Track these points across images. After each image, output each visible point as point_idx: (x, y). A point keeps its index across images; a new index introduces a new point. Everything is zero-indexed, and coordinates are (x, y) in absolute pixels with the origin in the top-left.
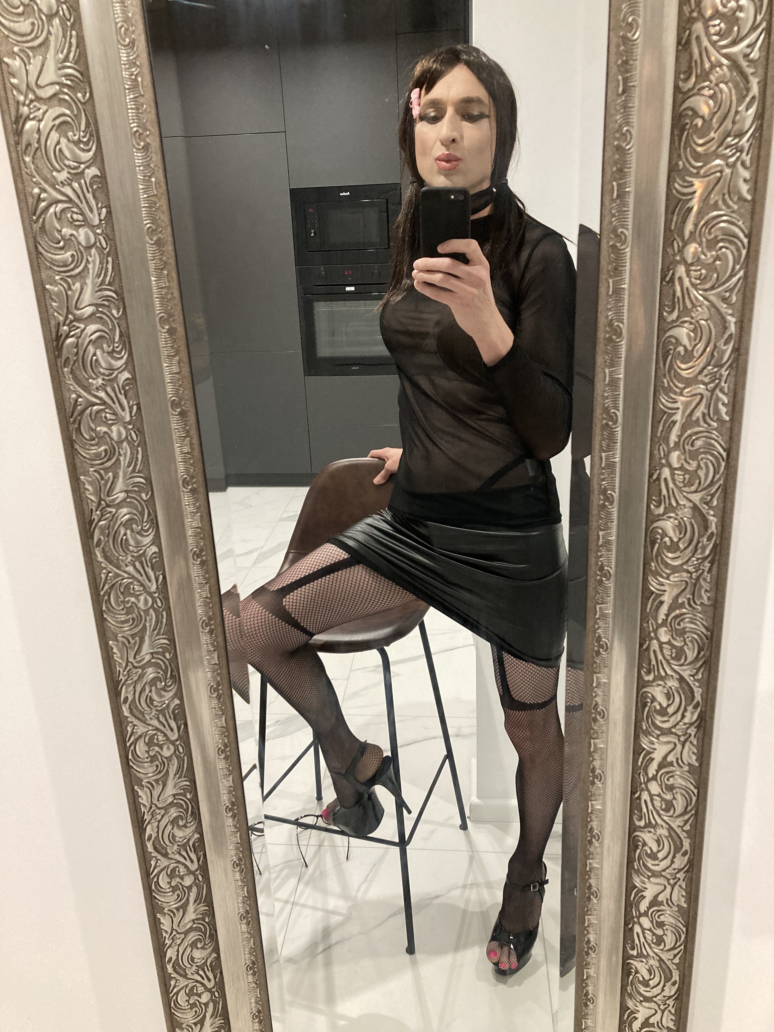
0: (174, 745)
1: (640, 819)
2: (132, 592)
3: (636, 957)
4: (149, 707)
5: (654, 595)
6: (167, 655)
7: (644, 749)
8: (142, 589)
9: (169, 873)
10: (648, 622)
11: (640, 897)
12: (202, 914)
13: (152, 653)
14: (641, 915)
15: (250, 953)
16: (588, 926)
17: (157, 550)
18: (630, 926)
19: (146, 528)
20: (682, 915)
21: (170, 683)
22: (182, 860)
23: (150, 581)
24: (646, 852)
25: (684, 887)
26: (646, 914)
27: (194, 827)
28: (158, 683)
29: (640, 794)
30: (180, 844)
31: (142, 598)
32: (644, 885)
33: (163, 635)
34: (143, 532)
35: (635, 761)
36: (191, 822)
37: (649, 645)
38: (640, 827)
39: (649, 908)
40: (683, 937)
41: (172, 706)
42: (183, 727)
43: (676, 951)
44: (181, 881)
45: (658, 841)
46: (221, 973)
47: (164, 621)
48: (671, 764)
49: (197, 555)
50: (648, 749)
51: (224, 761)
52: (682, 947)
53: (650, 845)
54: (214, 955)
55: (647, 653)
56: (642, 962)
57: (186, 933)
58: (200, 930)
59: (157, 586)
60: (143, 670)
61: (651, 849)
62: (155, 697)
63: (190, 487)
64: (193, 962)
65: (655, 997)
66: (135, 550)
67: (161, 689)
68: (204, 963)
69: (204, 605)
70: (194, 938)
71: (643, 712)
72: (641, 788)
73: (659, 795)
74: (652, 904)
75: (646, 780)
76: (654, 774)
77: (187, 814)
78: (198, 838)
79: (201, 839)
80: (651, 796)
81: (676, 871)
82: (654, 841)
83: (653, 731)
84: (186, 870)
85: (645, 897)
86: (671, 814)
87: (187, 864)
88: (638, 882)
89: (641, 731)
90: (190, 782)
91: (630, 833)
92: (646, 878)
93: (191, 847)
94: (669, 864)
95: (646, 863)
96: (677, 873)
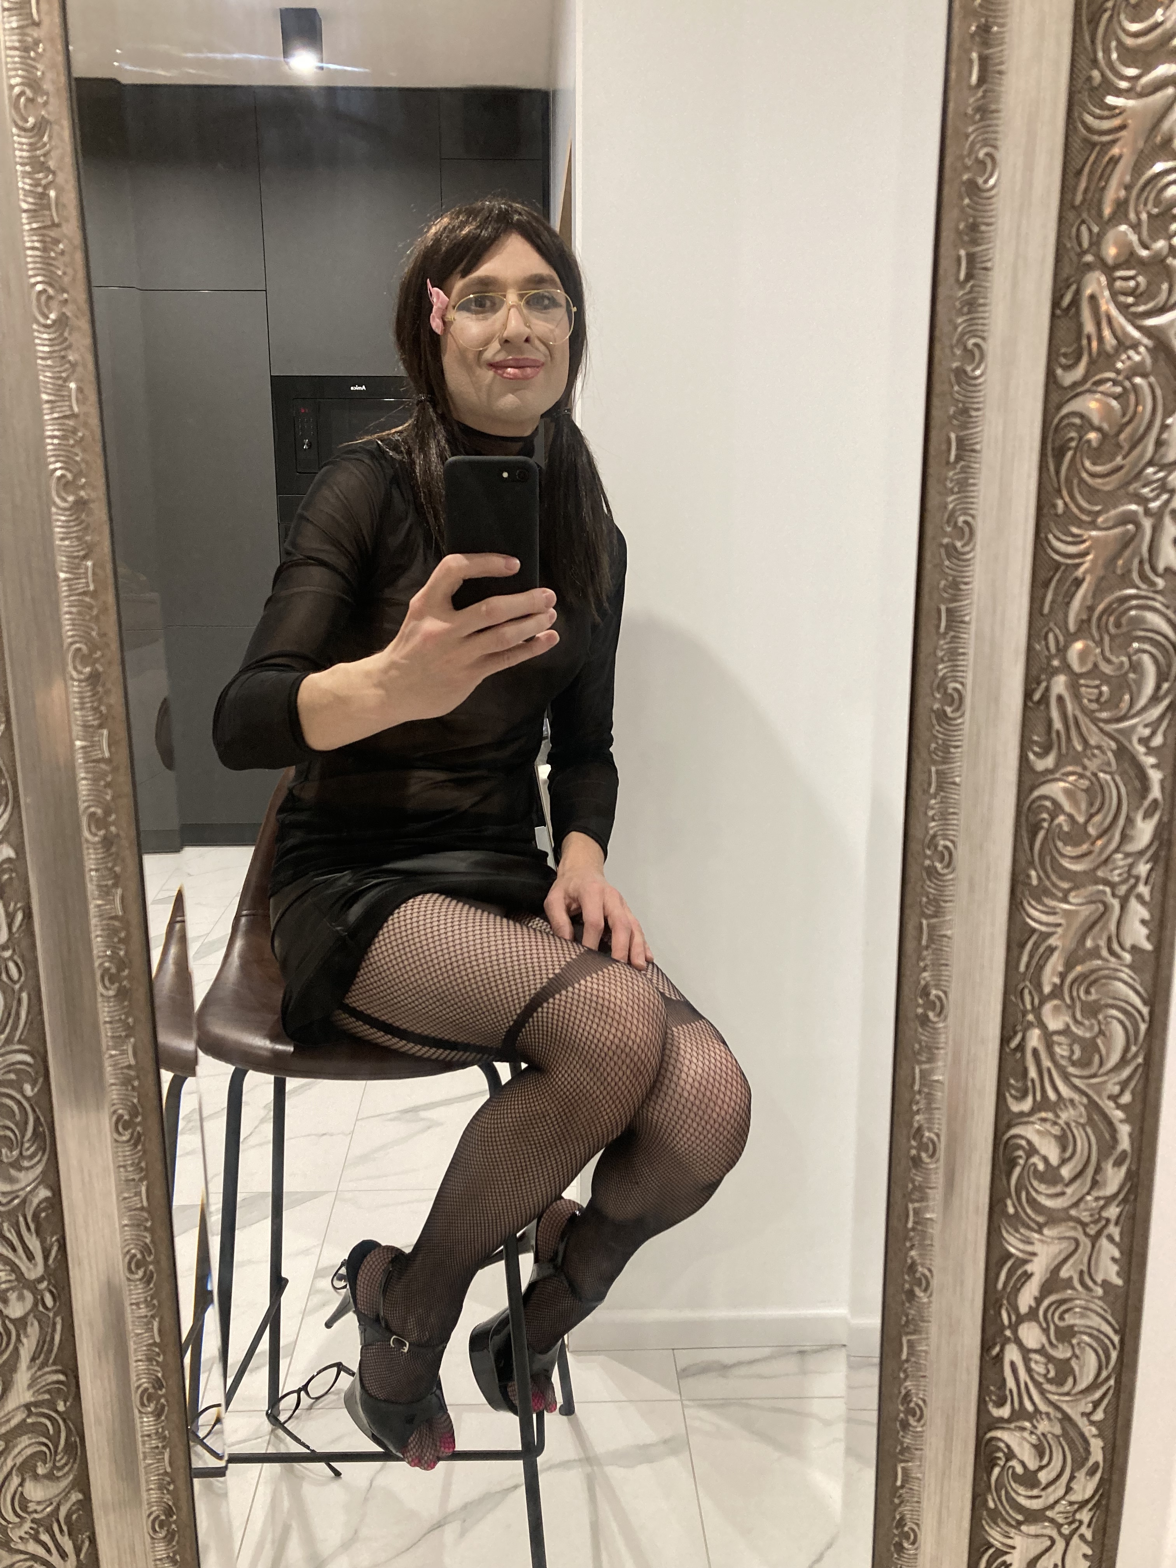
3: (1009, 1421)
5: (1063, 568)
7: (1034, 930)
10: (1046, 638)
11: (1019, 1278)
12: (48, 1392)
14: (1021, 1319)
15: (161, 1487)
16: (907, 1361)
18: (997, 1349)
20: (1112, 1305)
24: (1036, 1170)
25: (1117, 1238)
26: (1032, 1315)
27: (38, 1170)
29: (1023, 1039)
30: (2, 1209)
32: (1029, 1248)
35: (1011, 965)
36: (31, 1158)
37: (1047, 689)
38: (1022, 1114)
39: (1039, 1301)
40: (1114, 1355)
42: (19, 916)
43: (1097, 1395)
45: (1063, 1141)
46: (93, 1540)
48: (1095, 953)
49: (65, 486)
50: (1043, 929)
51: (114, 1003)
52: (1112, 1382)
53: (1043, 1151)
54: (76, 1496)
55: (1042, 707)
56: (1023, 1429)
57: (10, 1438)
58: (46, 1435)
61: (1045, 1159)
63: (53, 316)
64: (24, 1509)
65: (1052, 1507)
68: (49, 1515)
69: (79, 613)
70: (29, 1451)
71: (1032, 849)
72: (1025, 1024)
73: (1066, 1031)
74: (1047, 1288)
75: (1036, 1001)
76: (1055, 985)
77: (23, 1136)
78: (46, 1199)
79: (55, 1203)
80: (1048, 1036)
81: (1102, 1202)
82: (1053, 1141)
83: (1054, 885)
84: (13, 1277)
85: (1032, 1275)
86: (1093, 1070)
87: (17, 1261)
88: (1014, 1245)
89: (1027, 893)
90: (32, 1056)
91: (999, 1134)
92: (1032, 1230)
93: (29, 1220)
94: (1085, 1190)
95: (1034, 1194)
96: (1103, 1208)
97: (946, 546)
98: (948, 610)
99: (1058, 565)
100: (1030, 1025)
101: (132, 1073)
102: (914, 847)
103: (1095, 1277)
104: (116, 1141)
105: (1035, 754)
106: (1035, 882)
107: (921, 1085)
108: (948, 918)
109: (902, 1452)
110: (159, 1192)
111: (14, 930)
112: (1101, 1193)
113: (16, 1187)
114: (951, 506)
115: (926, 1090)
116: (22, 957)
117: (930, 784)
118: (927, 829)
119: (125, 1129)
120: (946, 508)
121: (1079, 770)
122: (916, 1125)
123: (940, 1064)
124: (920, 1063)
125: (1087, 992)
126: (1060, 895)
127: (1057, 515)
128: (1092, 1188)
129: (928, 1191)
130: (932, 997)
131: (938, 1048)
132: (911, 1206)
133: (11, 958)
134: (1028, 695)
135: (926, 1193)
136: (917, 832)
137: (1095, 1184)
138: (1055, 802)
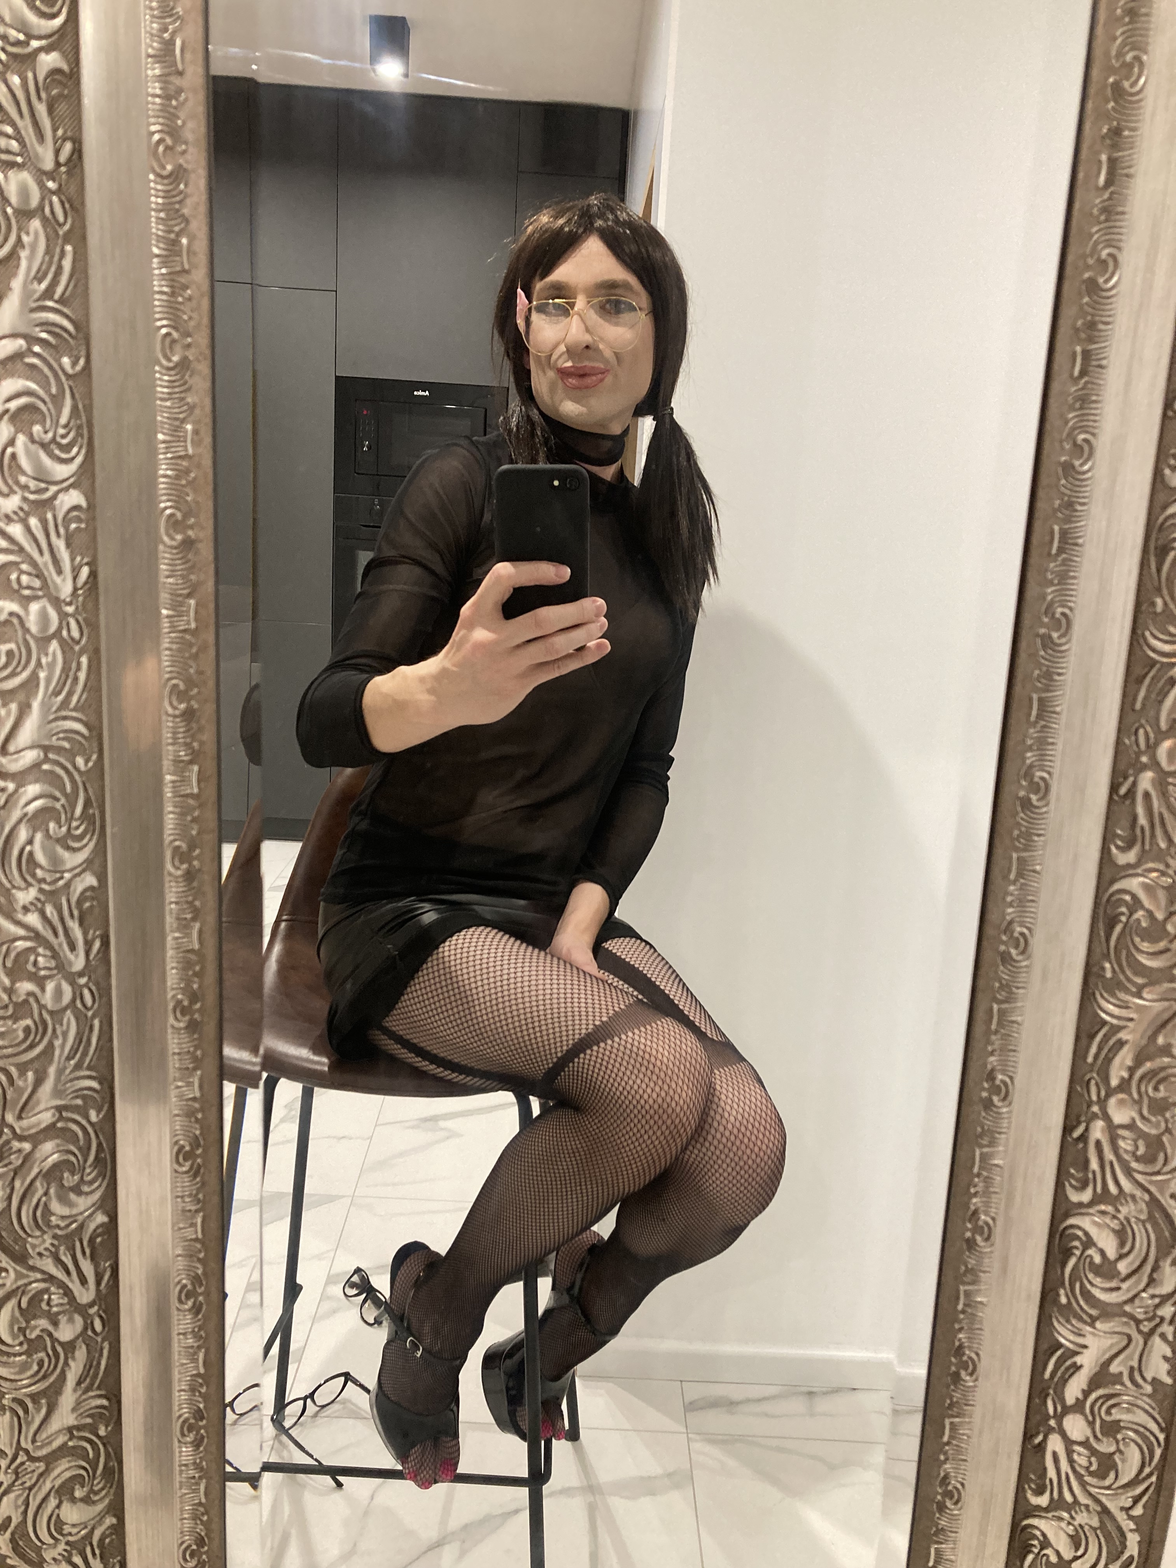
0: (72, 983)
1: (1084, 1185)
2: (16, 586)
3: (1047, 1510)
4: (25, 880)
5: (1158, 666)
6: (80, 761)
7: (1105, 1023)
8: (37, 583)
9: (24, 1305)
10: (1136, 734)
11: (1067, 1369)
12: (90, 1416)
13: (46, 749)
14: (1067, 1410)
15: (195, 1517)
16: (948, 1443)
17: (84, 504)
18: (1040, 1438)
19: (64, 441)
20: (1160, 1403)
21: (79, 832)
22: (60, 1275)
23: (60, 572)
24: (1092, 1263)
25: (1170, 1338)
26: (1078, 1407)
27: (97, 1195)
28: (52, 825)
29: (1087, 1129)
30: (59, 1232)
31: (34, 607)
32: (1080, 1340)
33: (74, 710)
34: (53, 446)
35: (1079, 1054)
36: (91, 1183)
37: (1134, 784)
38: (1081, 1205)
39: (1086, 1393)
40: (1159, 1454)
41: (79, 887)
42: (97, 944)
43: (1138, 1491)
44: (51, 1328)
45: (1121, 1235)
46: (123, 1565)
47: (82, 676)
49: (174, 524)
50: (1115, 1021)
51: (184, 1035)
52: (1154, 1479)
53: (1101, 1245)
54: (110, 1521)
55: (1128, 802)
56: (1061, 1519)
57: (50, 1460)
58: (85, 1458)
59: (75, 589)
60: (19, 786)
61: (1102, 1253)
62: (40, 857)
63: (175, 359)
64: (60, 1531)
66: (33, 484)
67: (58, 841)
68: (83, 1538)
69: (179, 650)
70: (68, 1474)
71: (1108, 940)
72: (1089, 1115)
73: (1131, 1126)
74: (1095, 1383)
75: (1103, 1093)
76: (1123, 1078)
77: (85, 1161)
78: (102, 1225)
79: (111, 1228)
80: (1112, 1129)
81: (1157, 1300)
82: (1111, 1235)
83: (1129, 980)
84: (66, 1300)
85: (1081, 1366)
86: (1157, 1169)
87: (70, 1285)
88: (1065, 1335)
89: (1100, 984)
90: (100, 1083)
91: (1056, 1222)
92: (1085, 1322)
93: (85, 1243)
94: (1142, 1286)
95: (1089, 1286)
96: (1157, 1306)
97: (1042, 636)
98: (1040, 700)
99: (1154, 663)
100: (1095, 1116)
101: (197, 1105)
102: (990, 931)
103: (1145, 1375)
104: (176, 1171)
105: (1117, 847)
106: (1109, 974)
107: (980, 1168)
108: (1019, 1004)
109: (936, 1534)
110: (214, 1225)
111: (91, 957)
112: (1158, 1291)
113: (75, 1211)
114: (1049, 598)
115: (985, 1173)
116: (97, 984)
117: (1010, 871)
118: (1004, 915)
119: (185, 1159)
120: (1044, 598)
121: (1161, 867)
122: (973, 1208)
123: (1001, 1148)
124: (981, 1146)
125: (1156, 1089)
126: (1134, 990)
127: (1155, 613)
128: (1148, 1285)
129: (982, 1274)
130: (998, 1082)
131: (1000, 1133)
132: (962, 1288)
133: (86, 985)
134: (1114, 788)
135: (977, 1276)
136: (993, 917)
137: (1151, 1281)
138: (1134, 896)
